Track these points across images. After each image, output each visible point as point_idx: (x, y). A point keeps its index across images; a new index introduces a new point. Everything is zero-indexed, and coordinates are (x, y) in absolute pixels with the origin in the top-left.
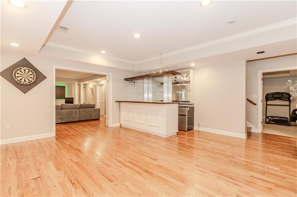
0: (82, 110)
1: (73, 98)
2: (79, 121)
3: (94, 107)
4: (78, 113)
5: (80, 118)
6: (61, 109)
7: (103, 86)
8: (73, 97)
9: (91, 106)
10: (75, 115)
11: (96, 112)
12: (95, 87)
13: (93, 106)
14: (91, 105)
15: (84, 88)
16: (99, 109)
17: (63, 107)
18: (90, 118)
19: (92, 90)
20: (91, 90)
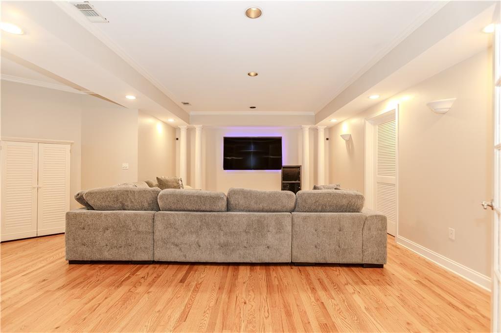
0: (305, 218)
1: (299, 167)
2: (292, 264)
3: (357, 210)
4: (289, 228)
5: (294, 254)
6: (228, 209)
7: (394, 118)
8: (299, 164)
9: (344, 202)
10: (278, 236)
11: (366, 232)
12: (361, 132)
13: (352, 205)
14: (344, 196)
15: (327, 139)
16: (383, 220)
17: (232, 202)
18: (338, 253)
19: (349, 141)
20: (347, 141)
